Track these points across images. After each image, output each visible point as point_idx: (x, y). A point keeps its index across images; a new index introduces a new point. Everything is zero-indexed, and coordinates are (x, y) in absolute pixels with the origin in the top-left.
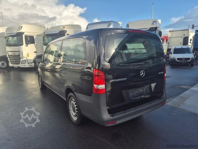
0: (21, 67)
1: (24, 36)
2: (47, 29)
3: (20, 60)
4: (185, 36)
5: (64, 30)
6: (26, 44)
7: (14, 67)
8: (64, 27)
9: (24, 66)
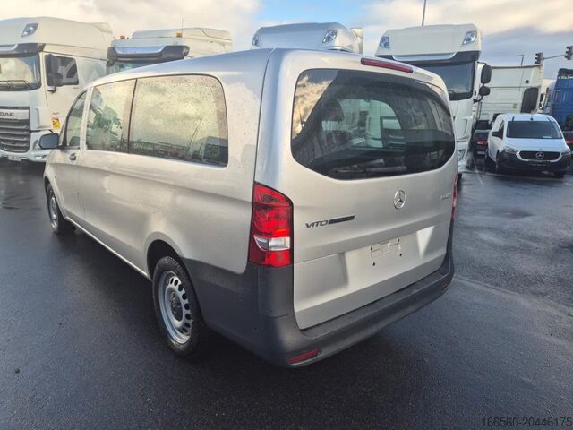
0: (33, 159)
1: (42, 55)
2: (123, 38)
3: (29, 136)
4: (530, 85)
5: (179, 44)
6: (49, 84)
7: (10, 158)
8: (179, 36)
9: (44, 156)
